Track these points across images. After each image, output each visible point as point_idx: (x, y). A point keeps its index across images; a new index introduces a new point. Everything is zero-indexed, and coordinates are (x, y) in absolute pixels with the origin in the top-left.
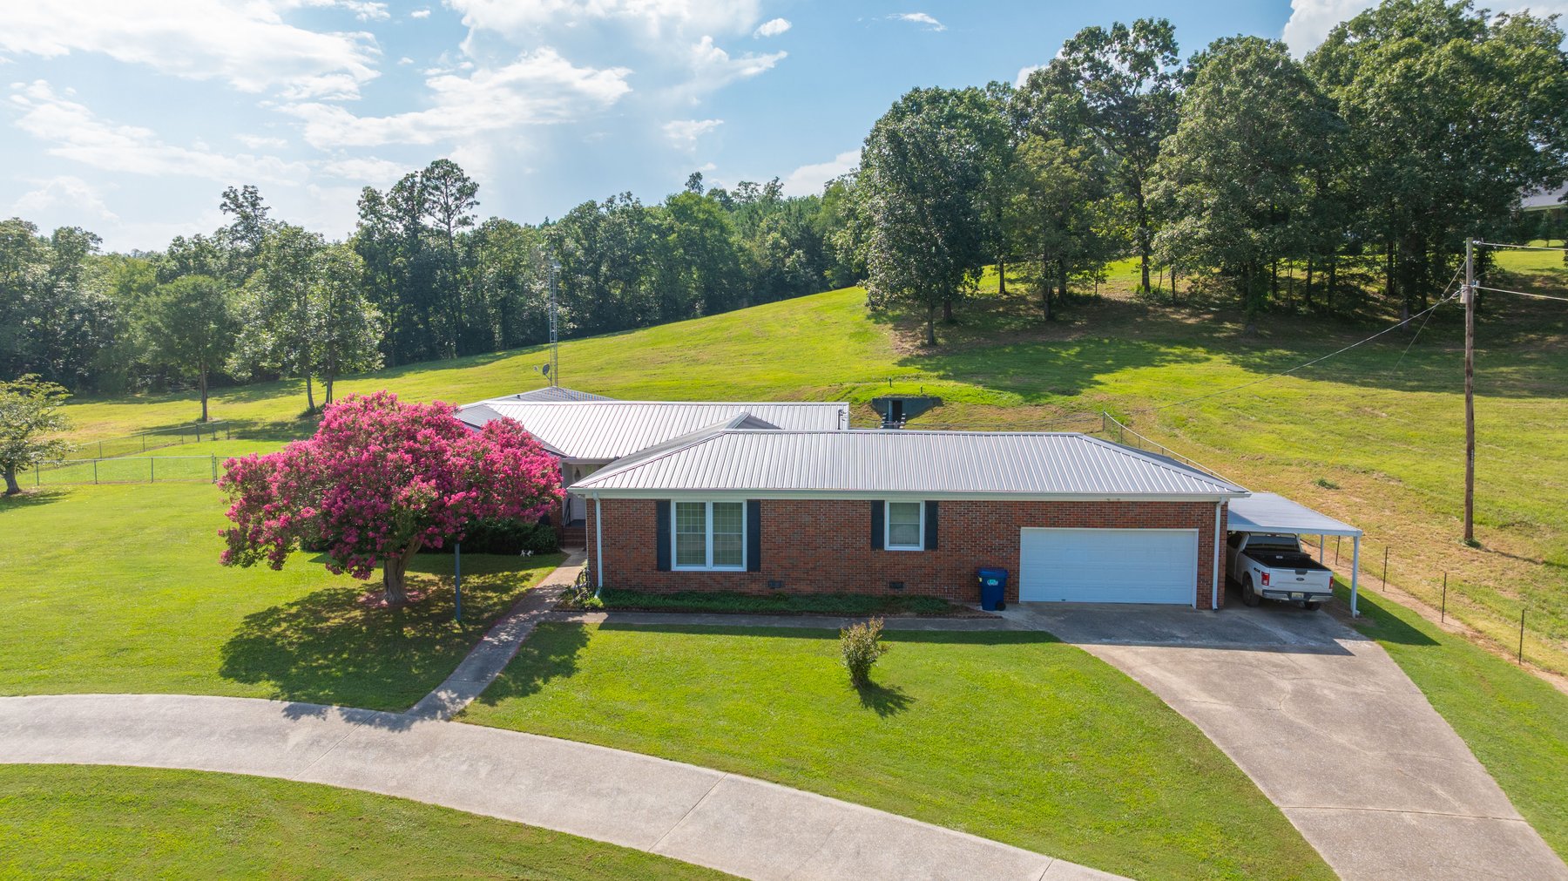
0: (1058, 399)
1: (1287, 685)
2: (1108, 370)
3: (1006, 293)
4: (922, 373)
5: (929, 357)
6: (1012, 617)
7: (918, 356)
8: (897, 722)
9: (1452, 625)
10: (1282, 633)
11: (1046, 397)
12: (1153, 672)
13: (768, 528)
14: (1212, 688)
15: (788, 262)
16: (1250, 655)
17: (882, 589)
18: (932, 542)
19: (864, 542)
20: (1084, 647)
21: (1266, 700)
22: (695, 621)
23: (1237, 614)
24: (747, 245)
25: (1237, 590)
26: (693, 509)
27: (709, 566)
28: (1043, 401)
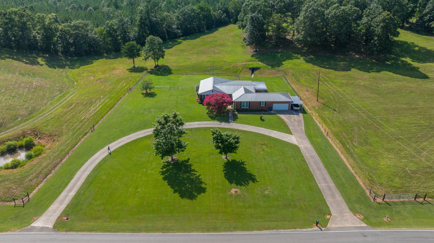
0: (277, 68)
1: (293, 118)
2: (284, 61)
3: (269, 35)
4: (256, 60)
5: (256, 54)
6: (272, 112)
7: (254, 54)
8: (264, 122)
9: (310, 112)
10: (295, 113)
11: (275, 67)
12: (283, 117)
13: (250, 104)
14: (287, 119)
15: (223, 17)
16: (291, 115)
17: (261, 109)
18: (265, 105)
19: (259, 105)
20: (278, 115)
21: (291, 120)
22: (245, 113)
23: (292, 111)
24: (214, 13)
25: (292, 108)
26: (244, 102)
27: (245, 107)
28: (275, 68)
